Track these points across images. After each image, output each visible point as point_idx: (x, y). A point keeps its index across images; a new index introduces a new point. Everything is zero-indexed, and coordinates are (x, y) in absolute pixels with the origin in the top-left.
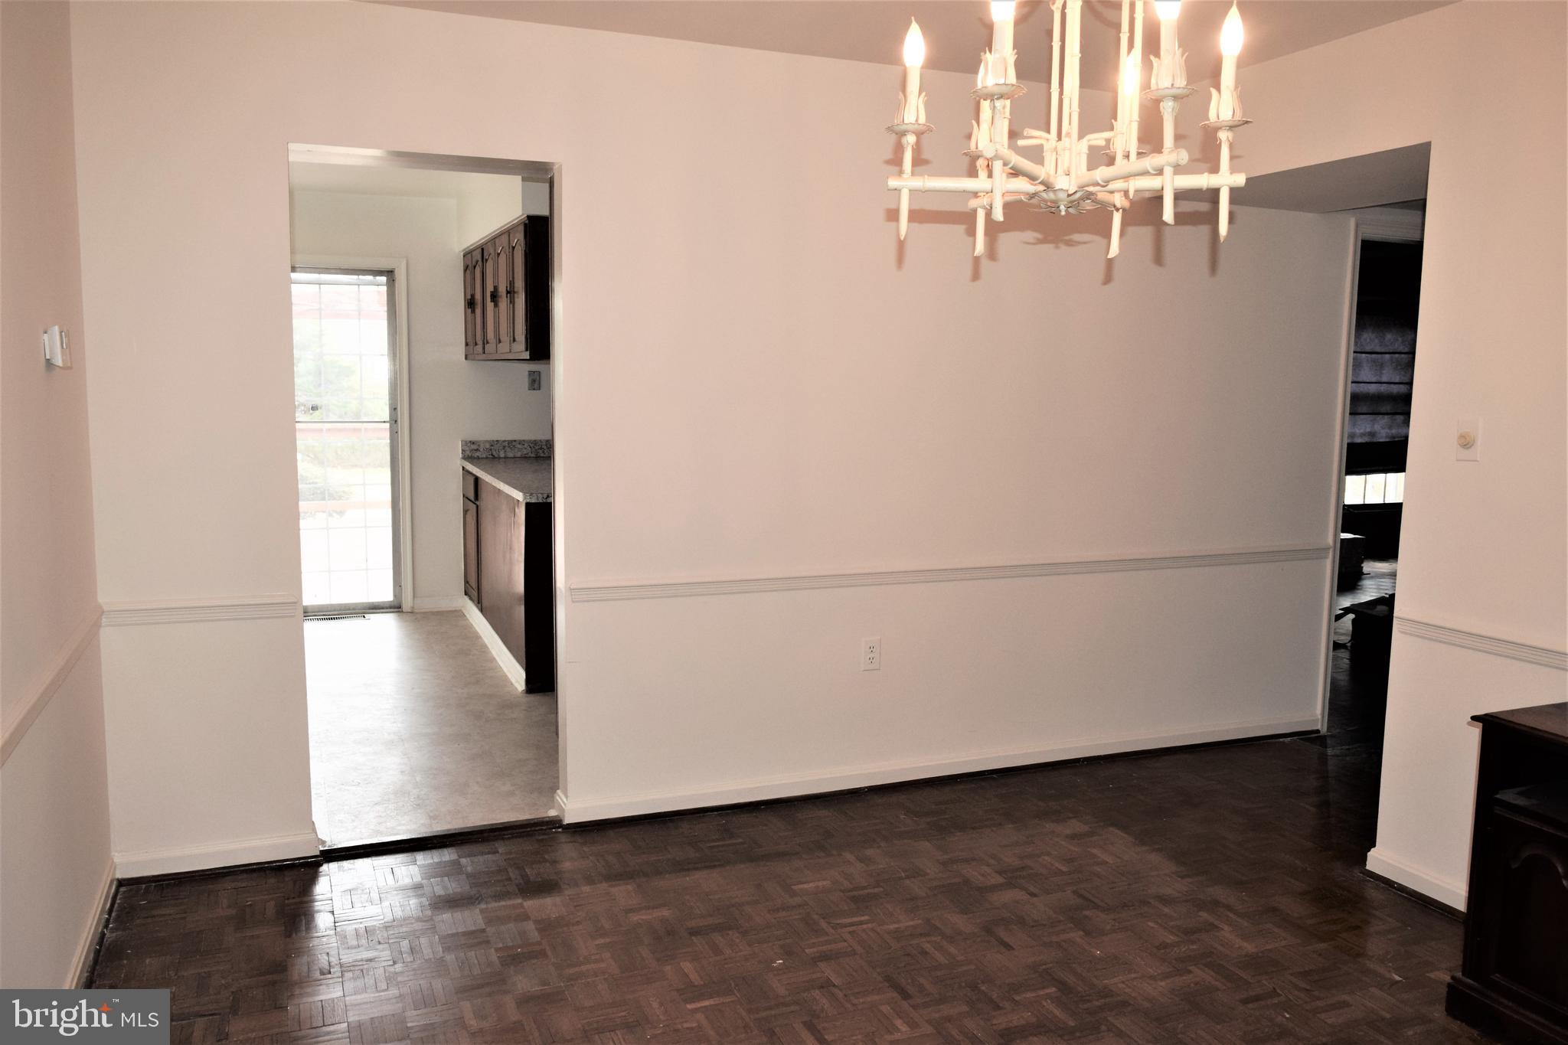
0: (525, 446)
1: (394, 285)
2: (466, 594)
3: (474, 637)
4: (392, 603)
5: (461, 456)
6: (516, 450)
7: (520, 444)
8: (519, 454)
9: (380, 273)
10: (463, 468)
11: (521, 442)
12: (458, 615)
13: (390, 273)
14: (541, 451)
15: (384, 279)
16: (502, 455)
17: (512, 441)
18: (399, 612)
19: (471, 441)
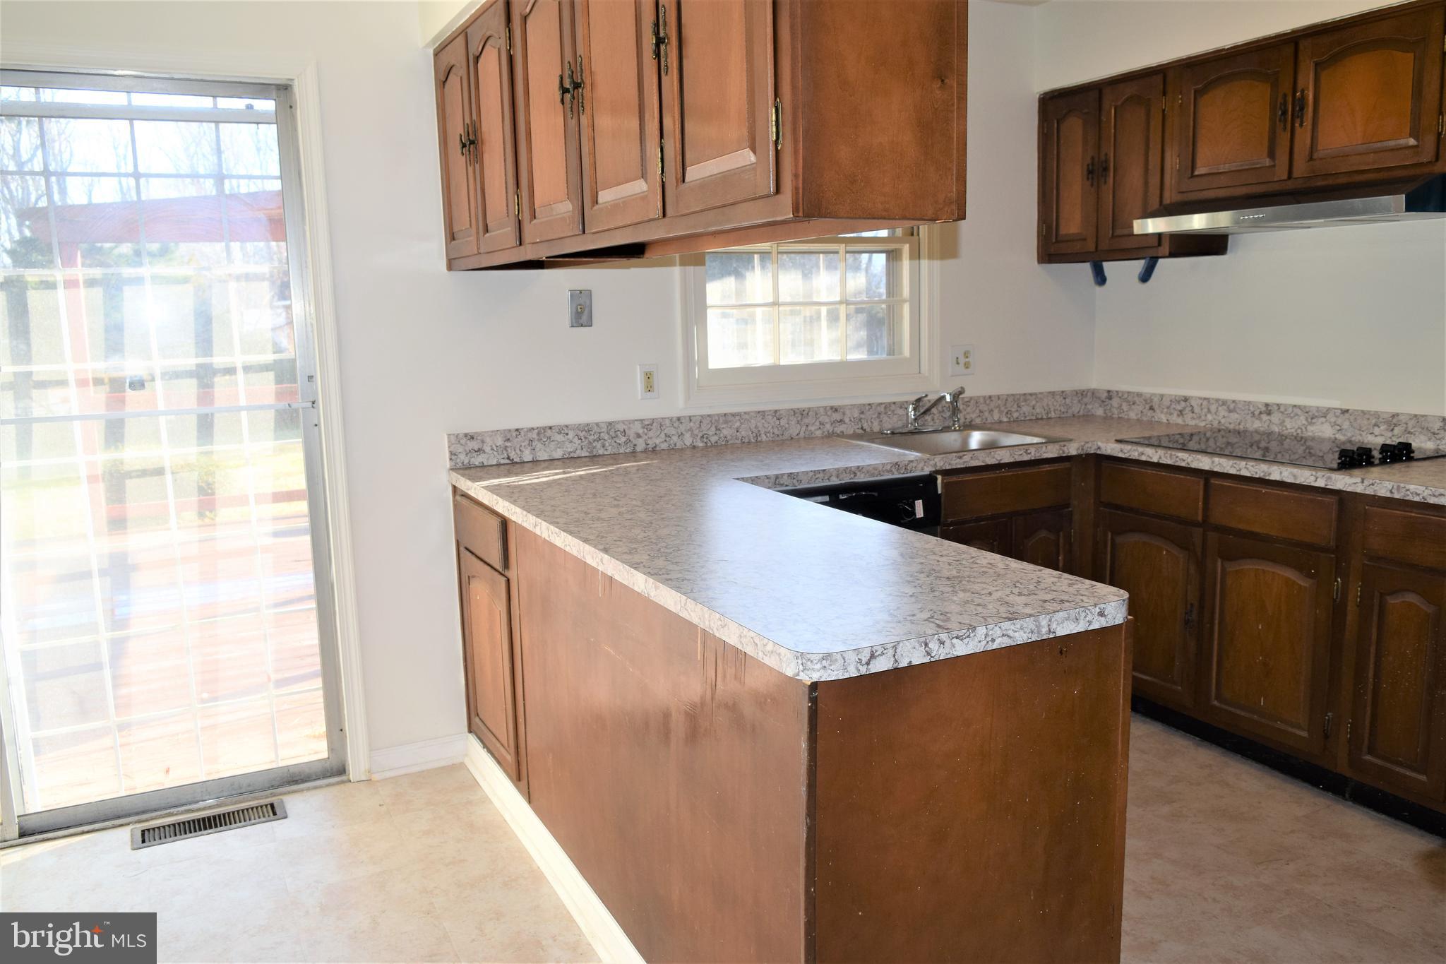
0: (570, 436)
1: (293, 118)
2: (470, 731)
3: (497, 830)
4: (327, 765)
5: (448, 464)
6: (552, 445)
7: (560, 433)
8: (558, 454)
9: (261, 89)
10: (455, 489)
11: (564, 430)
12: (456, 771)
13: (282, 91)
14: (598, 445)
15: (267, 106)
16: (527, 456)
17: (544, 429)
18: (343, 782)
19: (466, 435)
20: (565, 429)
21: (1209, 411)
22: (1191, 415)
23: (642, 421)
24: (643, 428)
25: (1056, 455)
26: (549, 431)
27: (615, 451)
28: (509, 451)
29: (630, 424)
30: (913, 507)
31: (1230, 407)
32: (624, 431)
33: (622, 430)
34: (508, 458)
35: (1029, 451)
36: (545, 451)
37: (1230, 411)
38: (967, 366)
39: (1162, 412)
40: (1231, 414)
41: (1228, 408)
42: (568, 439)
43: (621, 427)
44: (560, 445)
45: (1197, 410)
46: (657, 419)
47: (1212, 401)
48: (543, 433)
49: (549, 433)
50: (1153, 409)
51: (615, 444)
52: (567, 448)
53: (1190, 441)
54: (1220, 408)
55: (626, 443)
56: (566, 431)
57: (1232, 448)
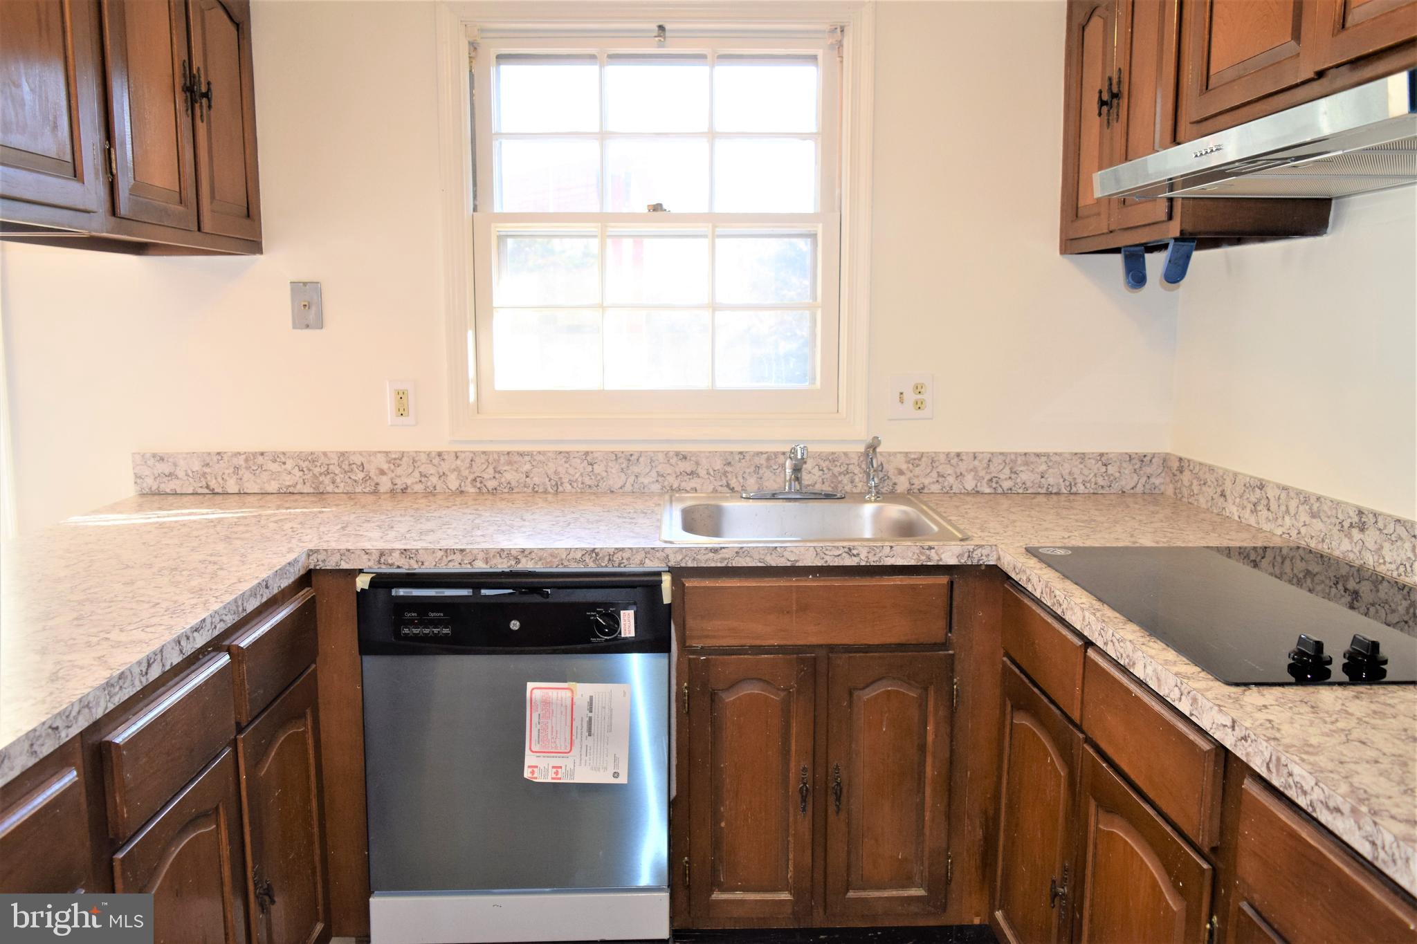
0: (289, 466)
5: (132, 489)
6: (265, 476)
7: (274, 461)
8: (273, 487)
11: (279, 457)
14: (327, 480)
16: (232, 487)
17: (253, 455)
19: (154, 456)
20: (281, 456)
21: (1287, 511)
22: (1265, 512)
23: (387, 453)
24: (389, 462)
25: (913, 563)
26: (260, 458)
27: (350, 489)
28: (209, 478)
29: (370, 456)
30: (617, 621)
31: (1312, 504)
32: (362, 464)
33: (359, 463)
34: (208, 487)
35: (855, 552)
36: (255, 482)
37: (1314, 515)
38: (919, 405)
39: (1234, 504)
40: (1314, 520)
41: (1310, 509)
42: (285, 470)
43: (358, 460)
44: (274, 476)
45: (1273, 506)
46: (408, 452)
47: (1292, 494)
48: (254, 461)
49: (260, 460)
50: (1225, 496)
51: (348, 480)
52: (284, 480)
53: (1263, 558)
54: (1301, 508)
55: (365, 480)
56: (283, 460)
57: (1313, 581)
